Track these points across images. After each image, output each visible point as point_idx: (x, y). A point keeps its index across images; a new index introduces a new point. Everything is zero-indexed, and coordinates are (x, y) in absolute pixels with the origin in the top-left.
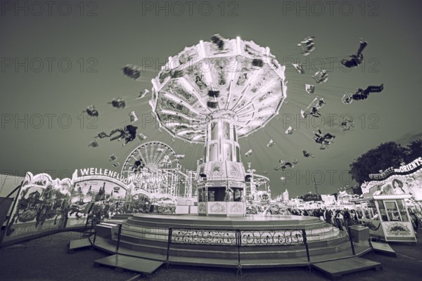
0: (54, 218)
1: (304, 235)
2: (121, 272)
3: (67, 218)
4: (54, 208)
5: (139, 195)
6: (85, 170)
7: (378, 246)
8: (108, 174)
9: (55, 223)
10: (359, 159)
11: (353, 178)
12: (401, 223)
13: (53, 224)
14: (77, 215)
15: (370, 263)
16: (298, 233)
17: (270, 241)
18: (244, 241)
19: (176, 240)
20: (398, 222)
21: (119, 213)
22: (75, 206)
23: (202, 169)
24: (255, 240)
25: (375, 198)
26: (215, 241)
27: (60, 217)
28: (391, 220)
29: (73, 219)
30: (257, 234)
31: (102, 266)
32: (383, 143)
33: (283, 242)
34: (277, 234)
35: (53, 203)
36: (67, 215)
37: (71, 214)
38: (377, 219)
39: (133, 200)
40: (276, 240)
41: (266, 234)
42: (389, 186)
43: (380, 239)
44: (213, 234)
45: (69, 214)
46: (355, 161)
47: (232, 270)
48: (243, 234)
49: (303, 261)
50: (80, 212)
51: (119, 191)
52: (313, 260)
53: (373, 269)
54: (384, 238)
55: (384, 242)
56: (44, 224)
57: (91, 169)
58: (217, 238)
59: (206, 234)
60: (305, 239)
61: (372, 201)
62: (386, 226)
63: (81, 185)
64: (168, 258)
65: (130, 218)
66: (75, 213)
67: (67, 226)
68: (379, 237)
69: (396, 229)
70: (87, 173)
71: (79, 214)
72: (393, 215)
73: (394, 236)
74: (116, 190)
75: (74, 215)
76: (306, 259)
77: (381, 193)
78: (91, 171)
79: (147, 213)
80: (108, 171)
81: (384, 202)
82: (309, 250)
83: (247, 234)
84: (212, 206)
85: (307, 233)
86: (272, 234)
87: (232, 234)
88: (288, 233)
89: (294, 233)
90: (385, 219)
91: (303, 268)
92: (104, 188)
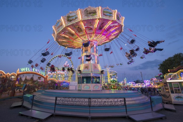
0: (8, 92)
1: (125, 100)
2: (31, 119)
3: (15, 92)
4: (7, 87)
5: (51, 80)
6: (23, 69)
7: (167, 106)
8: (35, 70)
9: (8, 95)
10: (164, 62)
11: (160, 71)
12: (181, 94)
13: (7, 95)
14: (20, 90)
15: (160, 115)
16: (121, 99)
17: (107, 103)
18: (92, 104)
19: (59, 102)
20: (180, 94)
21: (41, 89)
22: (19, 86)
23: (79, 68)
24: (99, 103)
25: (168, 81)
26: (78, 103)
27: (11, 91)
28: (176, 93)
29: (18, 92)
30: (100, 100)
31: (22, 115)
32: (176, 54)
33: (114, 104)
34: (110, 100)
35: (7, 85)
36: (14, 91)
37: (16, 90)
38: (168, 92)
39: (48, 83)
40: (109, 103)
41: (104, 100)
42: (175, 76)
43: (170, 103)
44: (77, 100)
45: (15, 90)
46: (161, 63)
47: (86, 118)
48: (92, 100)
49: (124, 114)
50: (21, 89)
51: (41, 79)
52: (129, 113)
53: (161, 118)
54: (172, 102)
55: (171, 104)
56: (2, 95)
57: (26, 68)
58: (79, 102)
59: (74, 100)
60: (125, 103)
61: (166, 83)
62: (173, 96)
63: (21, 76)
64: (55, 111)
65: (43, 92)
66: (19, 90)
67: (15, 96)
68: (169, 101)
69: (178, 97)
70: (24, 70)
71: (21, 90)
72: (177, 90)
73: (177, 101)
74: (39, 78)
75: (18, 91)
76: (126, 113)
77: (171, 79)
78: (26, 69)
79: (54, 89)
80: (35, 69)
81: (172, 83)
82: (127, 108)
83: (94, 100)
84: (84, 86)
85: (126, 99)
86: (108, 100)
87: (87, 100)
88: (116, 100)
89: (119, 100)
90: (172, 92)
91: (124, 117)
92: (33, 77)
